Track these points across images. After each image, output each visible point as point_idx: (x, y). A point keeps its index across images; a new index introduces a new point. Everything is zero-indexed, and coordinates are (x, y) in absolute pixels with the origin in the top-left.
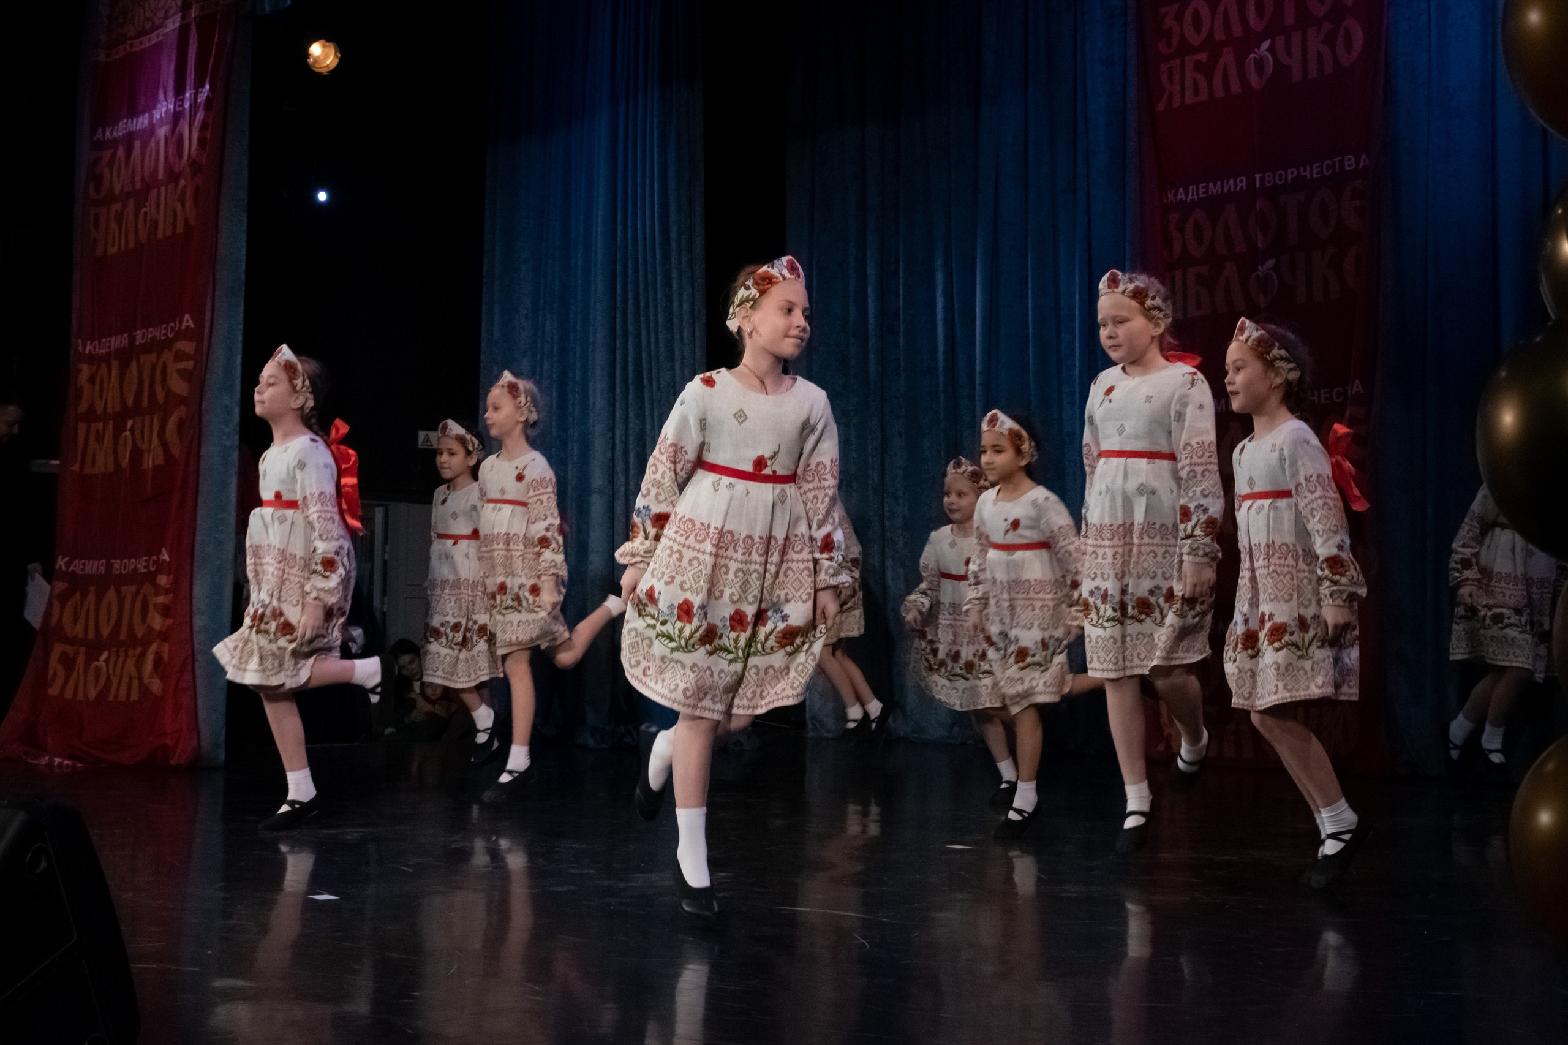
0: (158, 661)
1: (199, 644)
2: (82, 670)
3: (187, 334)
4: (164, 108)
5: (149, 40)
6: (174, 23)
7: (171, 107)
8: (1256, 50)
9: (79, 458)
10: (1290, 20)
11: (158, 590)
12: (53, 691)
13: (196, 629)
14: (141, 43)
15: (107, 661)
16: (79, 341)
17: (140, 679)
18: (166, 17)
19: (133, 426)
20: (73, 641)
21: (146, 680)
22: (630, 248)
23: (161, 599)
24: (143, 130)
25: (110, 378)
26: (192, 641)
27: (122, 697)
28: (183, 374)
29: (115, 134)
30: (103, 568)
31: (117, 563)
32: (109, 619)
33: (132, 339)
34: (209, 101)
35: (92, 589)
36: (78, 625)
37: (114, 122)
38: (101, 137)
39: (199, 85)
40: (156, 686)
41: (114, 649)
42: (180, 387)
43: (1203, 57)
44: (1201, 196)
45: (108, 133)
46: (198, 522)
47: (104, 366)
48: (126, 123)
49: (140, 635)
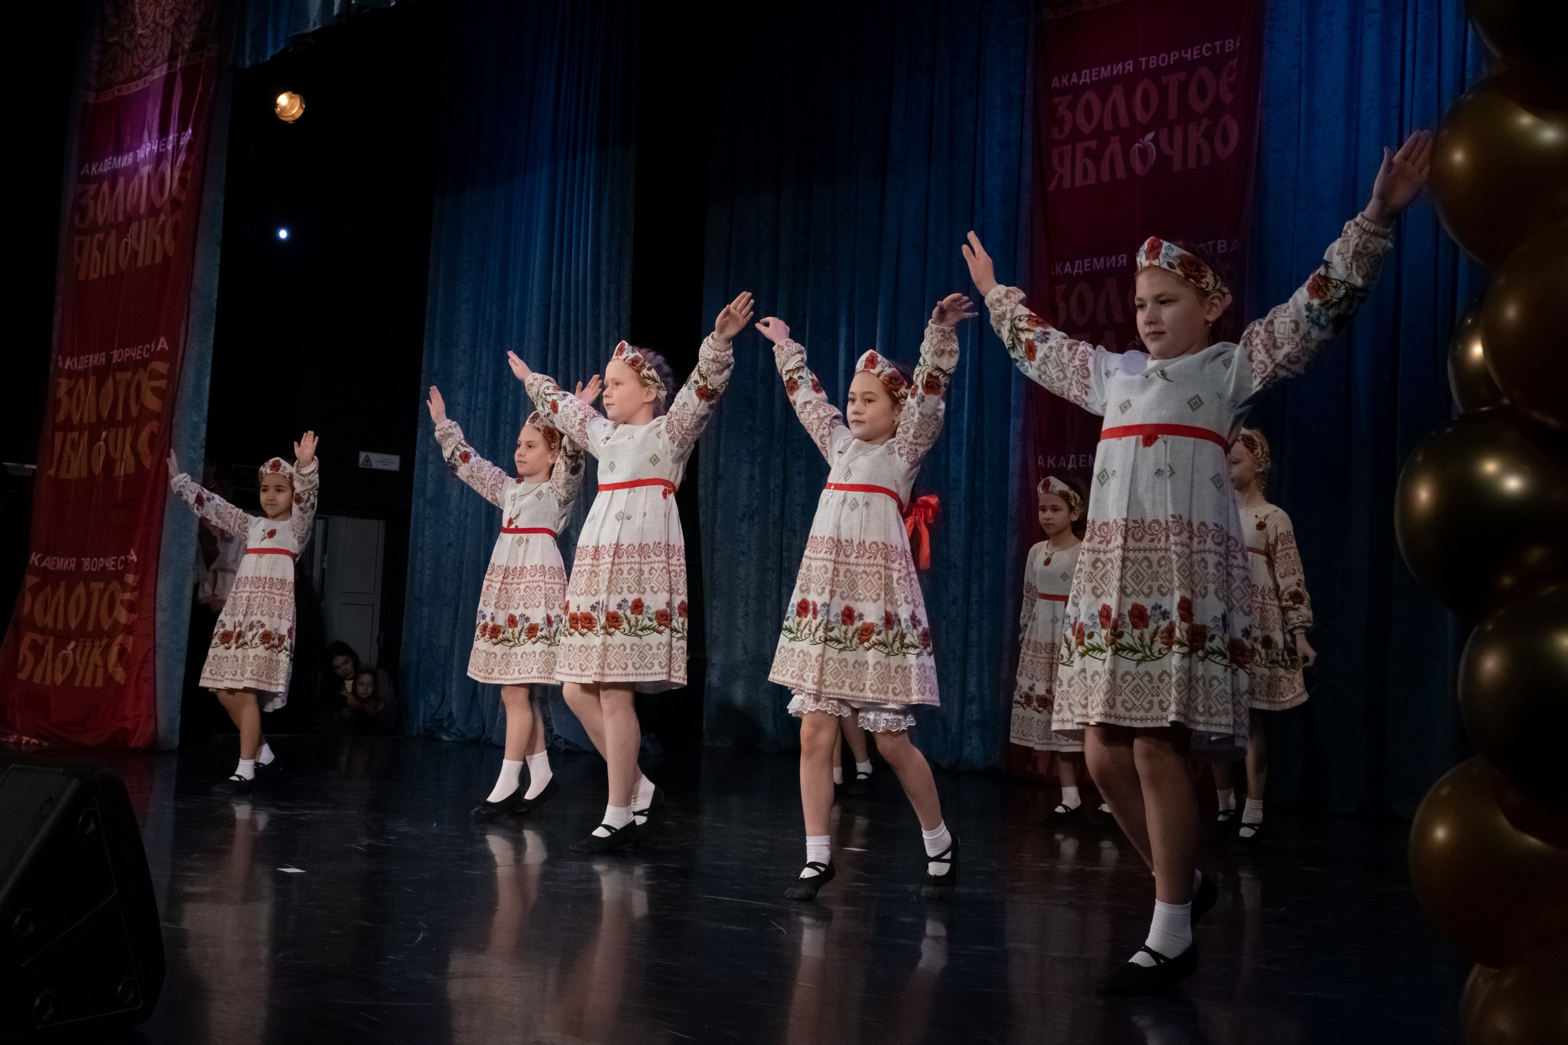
0: (122, 652)
1: (161, 638)
2: (50, 657)
3: (160, 356)
4: (147, 149)
5: (136, 86)
6: (160, 72)
7: (155, 148)
8: (1141, 140)
9: (55, 464)
10: (1173, 114)
11: (124, 587)
12: (23, 675)
13: (158, 625)
14: (129, 88)
15: (74, 650)
16: (60, 357)
17: (105, 667)
18: (153, 65)
19: (107, 438)
20: (42, 631)
21: (110, 670)
22: (563, 293)
23: (127, 596)
24: (126, 169)
25: (86, 394)
26: (154, 635)
27: (87, 684)
28: (157, 392)
29: (100, 170)
30: (73, 565)
31: (86, 562)
32: (77, 612)
33: (109, 358)
34: (191, 144)
35: (63, 584)
36: (48, 616)
37: (101, 159)
38: (87, 172)
39: (182, 129)
40: (120, 675)
41: (82, 640)
42: (152, 403)
43: (1093, 144)
44: (1086, 270)
45: (94, 169)
46: (164, 527)
47: (81, 380)
48: (112, 161)
49: (106, 628)
